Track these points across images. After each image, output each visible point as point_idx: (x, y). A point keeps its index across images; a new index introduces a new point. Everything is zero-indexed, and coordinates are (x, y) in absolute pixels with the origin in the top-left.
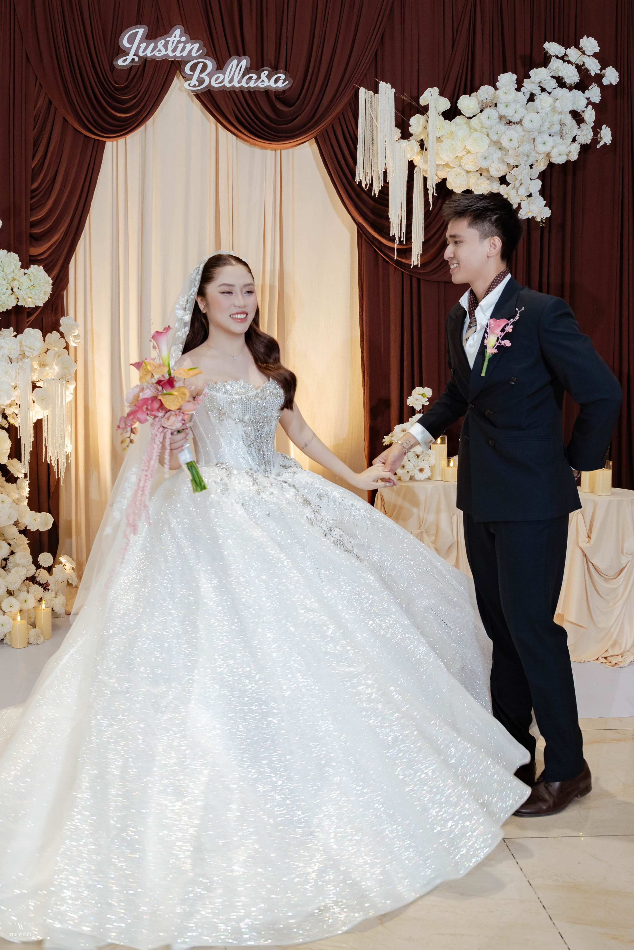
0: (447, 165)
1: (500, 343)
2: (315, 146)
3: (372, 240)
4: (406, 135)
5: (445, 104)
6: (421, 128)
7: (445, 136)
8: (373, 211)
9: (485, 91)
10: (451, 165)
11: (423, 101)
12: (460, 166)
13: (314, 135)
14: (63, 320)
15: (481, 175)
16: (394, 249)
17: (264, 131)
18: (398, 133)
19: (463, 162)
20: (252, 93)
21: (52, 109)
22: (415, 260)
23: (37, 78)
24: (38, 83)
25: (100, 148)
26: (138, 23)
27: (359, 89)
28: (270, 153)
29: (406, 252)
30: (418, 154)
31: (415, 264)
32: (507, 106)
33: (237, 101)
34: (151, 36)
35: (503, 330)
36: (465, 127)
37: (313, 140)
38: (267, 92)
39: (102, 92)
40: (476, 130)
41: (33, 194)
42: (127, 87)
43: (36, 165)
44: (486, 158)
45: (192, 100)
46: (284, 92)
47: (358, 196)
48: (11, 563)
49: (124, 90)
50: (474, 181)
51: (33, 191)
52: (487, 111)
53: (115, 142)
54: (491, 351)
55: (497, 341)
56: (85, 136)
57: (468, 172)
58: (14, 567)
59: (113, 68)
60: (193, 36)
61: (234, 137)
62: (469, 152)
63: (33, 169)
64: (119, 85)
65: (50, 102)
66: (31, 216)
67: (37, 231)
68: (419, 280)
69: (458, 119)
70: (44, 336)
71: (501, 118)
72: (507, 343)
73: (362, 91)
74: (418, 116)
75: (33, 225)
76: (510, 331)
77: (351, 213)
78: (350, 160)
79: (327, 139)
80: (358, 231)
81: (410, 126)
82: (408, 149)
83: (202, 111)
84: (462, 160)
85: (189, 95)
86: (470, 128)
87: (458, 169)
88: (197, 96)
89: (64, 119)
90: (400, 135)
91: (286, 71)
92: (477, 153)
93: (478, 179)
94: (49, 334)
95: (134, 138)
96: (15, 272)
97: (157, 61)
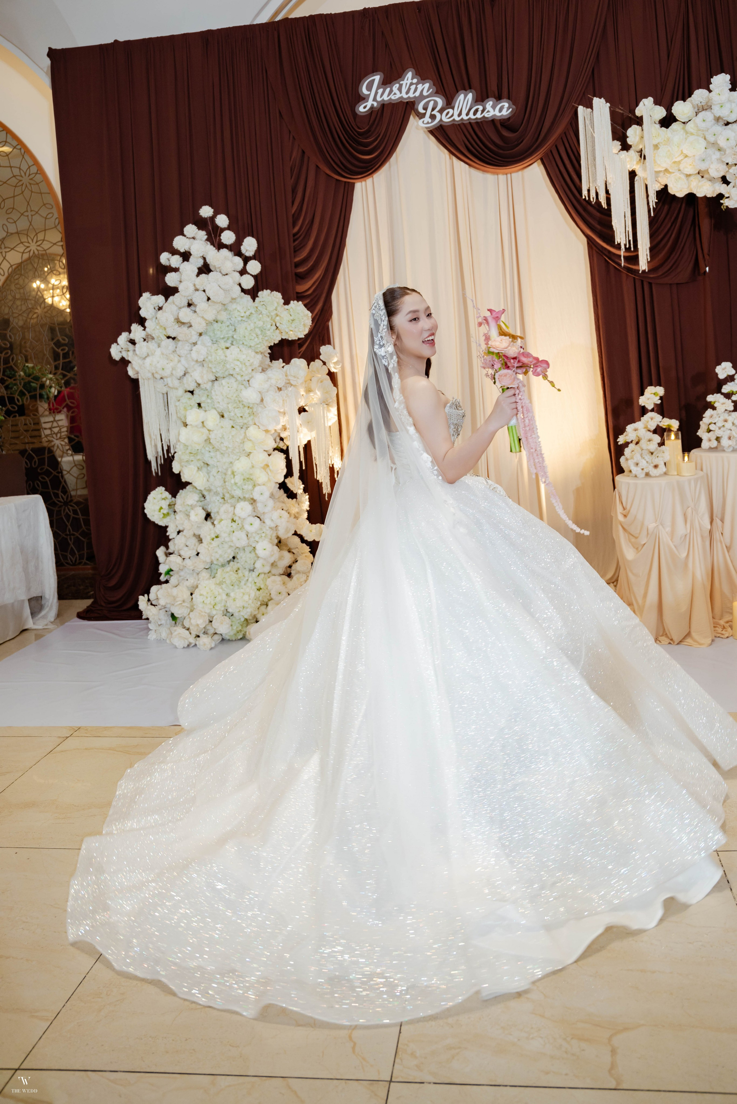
0: (666, 170)
2: (542, 167)
3: (601, 249)
4: (626, 147)
5: (661, 112)
6: (638, 138)
7: (661, 143)
8: (600, 223)
9: (699, 95)
10: (670, 170)
11: (638, 112)
12: (679, 170)
13: (539, 156)
14: (324, 350)
15: (702, 177)
16: (620, 256)
17: (494, 158)
18: (617, 144)
19: (682, 167)
20: (480, 124)
21: (306, 159)
22: (643, 265)
23: (290, 132)
24: (291, 136)
25: (349, 190)
26: (374, 71)
27: (578, 107)
28: (502, 178)
29: (634, 259)
30: (637, 163)
31: (643, 268)
32: (722, 106)
33: (466, 133)
34: (386, 82)
36: (682, 132)
37: (539, 161)
38: (493, 121)
39: (347, 138)
40: (692, 134)
41: (296, 237)
42: (368, 131)
43: (295, 211)
44: (704, 160)
45: (429, 137)
46: (509, 119)
47: (585, 210)
48: (293, 570)
49: (365, 134)
50: (695, 184)
51: (295, 235)
52: (701, 115)
53: (364, 183)
56: (337, 180)
57: (688, 176)
58: (296, 573)
59: (355, 115)
60: (422, 77)
61: (467, 166)
62: (686, 156)
63: (293, 215)
64: (361, 129)
65: (303, 152)
66: (295, 257)
67: (301, 270)
68: (650, 284)
69: (674, 126)
70: (308, 365)
71: (718, 119)
73: (581, 109)
74: (634, 127)
75: (298, 264)
77: (580, 226)
78: (575, 177)
79: (553, 160)
80: (588, 243)
81: (628, 137)
82: (628, 160)
83: (438, 147)
84: (681, 165)
85: (424, 131)
86: (687, 133)
87: (678, 174)
88: (431, 132)
89: (317, 166)
90: (620, 147)
91: (509, 99)
92: (694, 156)
93: (699, 181)
94: (312, 363)
95: (380, 177)
96: (279, 308)
97: (394, 104)
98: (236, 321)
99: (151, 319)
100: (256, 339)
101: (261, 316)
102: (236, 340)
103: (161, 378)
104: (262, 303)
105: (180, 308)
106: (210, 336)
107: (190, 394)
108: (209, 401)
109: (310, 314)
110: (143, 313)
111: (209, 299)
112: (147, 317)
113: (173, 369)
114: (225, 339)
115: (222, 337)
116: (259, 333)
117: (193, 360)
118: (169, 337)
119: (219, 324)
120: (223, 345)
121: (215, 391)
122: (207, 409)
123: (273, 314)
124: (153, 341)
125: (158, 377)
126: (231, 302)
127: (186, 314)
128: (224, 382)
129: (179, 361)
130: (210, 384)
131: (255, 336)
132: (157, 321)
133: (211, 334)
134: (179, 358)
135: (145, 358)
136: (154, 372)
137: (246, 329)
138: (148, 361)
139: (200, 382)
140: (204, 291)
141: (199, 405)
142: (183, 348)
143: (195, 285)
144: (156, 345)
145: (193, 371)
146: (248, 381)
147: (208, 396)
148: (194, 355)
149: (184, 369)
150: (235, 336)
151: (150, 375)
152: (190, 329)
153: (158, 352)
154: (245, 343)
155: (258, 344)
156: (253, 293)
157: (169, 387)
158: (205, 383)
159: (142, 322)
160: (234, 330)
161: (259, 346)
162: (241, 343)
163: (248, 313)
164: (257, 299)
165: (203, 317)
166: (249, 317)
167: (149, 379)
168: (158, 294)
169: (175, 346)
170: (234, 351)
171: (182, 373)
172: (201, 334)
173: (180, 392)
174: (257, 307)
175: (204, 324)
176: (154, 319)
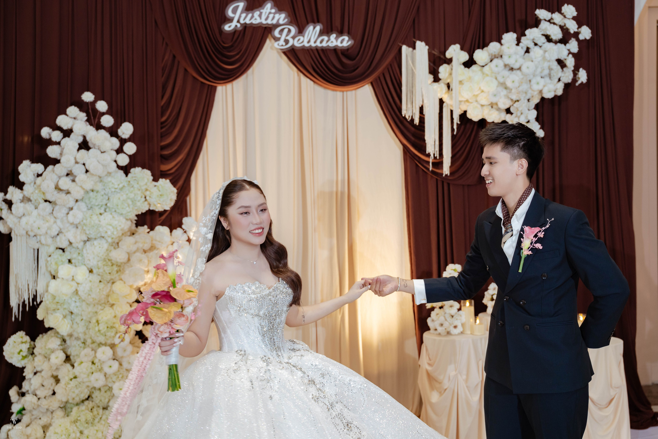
0: (467, 101)
1: (533, 246)
2: (371, 89)
3: (414, 156)
4: (436, 80)
5: (465, 56)
6: (447, 74)
7: (465, 80)
8: (414, 135)
9: (494, 46)
10: (470, 101)
11: (448, 55)
12: (477, 101)
13: (371, 81)
14: (185, 220)
15: (492, 107)
16: (429, 162)
17: (334, 79)
19: (479, 99)
20: (324, 51)
21: (176, 62)
22: (446, 170)
23: (164, 39)
24: (165, 42)
25: (212, 92)
27: (402, 46)
28: (339, 94)
29: (439, 165)
30: (446, 93)
31: (446, 173)
32: (510, 57)
33: (313, 56)
34: (249, 9)
35: (536, 236)
36: (480, 73)
37: (370, 84)
38: (335, 50)
39: (214, 50)
40: (487, 75)
42: (232, 46)
43: (165, 104)
44: (495, 95)
45: (281, 56)
46: (348, 49)
47: (403, 125)
49: (229, 49)
50: (487, 112)
51: (162, 123)
52: (495, 61)
53: (224, 87)
54: (526, 252)
55: (531, 244)
56: (202, 83)
57: (482, 106)
59: (221, 32)
60: (279, 8)
61: (312, 83)
62: (483, 91)
63: (162, 107)
64: (226, 44)
65: (174, 57)
66: (161, 141)
67: (166, 152)
68: (449, 184)
69: (474, 67)
70: (171, 232)
71: (505, 65)
72: (539, 246)
73: (404, 48)
74: (445, 66)
75: (163, 148)
76: (542, 236)
77: (399, 137)
78: (397, 99)
79: (380, 84)
80: (404, 150)
81: (440, 73)
82: (439, 90)
83: (288, 64)
84: (478, 97)
85: (278, 52)
86: (483, 74)
87: (475, 104)
88: (285, 53)
89: (186, 70)
90: (432, 79)
91: (349, 34)
92: (489, 92)
93: (490, 110)
94: (174, 231)
95: (239, 84)
96: (148, 184)
97: (254, 27)
98: (110, 192)
99: (30, 184)
100: (128, 208)
101: (132, 189)
102: (109, 208)
103: (35, 236)
104: (134, 178)
105: (60, 177)
106: (86, 203)
107: (61, 251)
108: (80, 258)
109: (175, 190)
110: (22, 178)
111: (87, 171)
112: (25, 182)
113: (48, 229)
114: (99, 206)
115: (97, 204)
116: (130, 203)
117: (68, 222)
118: (46, 201)
119: (95, 193)
120: (98, 211)
121: (86, 250)
122: (77, 264)
123: (144, 188)
124: (30, 203)
125: (32, 234)
126: (106, 175)
127: (65, 183)
128: (96, 242)
129: (55, 222)
130: (82, 243)
131: (126, 205)
132: (35, 186)
133: (87, 201)
134: (55, 219)
135: (20, 218)
136: (30, 230)
137: (119, 199)
138: (24, 220)
139: (72, 241)
140: (84, 164)
141: (70, 261)
142: (60, 212)
143: (75, 158)
144: (33, 207)
145: (67, 232)
146: (118, 243)
147: (79, 253)
148: (71, 218)
149: (59, 230)
150: (108, 205)
151: (24, 233)
152: (68, 195)
153: (35, 212)
154: (117, 211)
155: (128, 212)
156: (126, 170)
157: (41, 244)
158: (77, 242)
159: (20, 185)
160: (107, 198)
161: (129, 214)
162: (113, 210)
163: (121, 186)
164: (130, 175)
165: (81, 187)
166: (121, 189)
167: (22, 235)
168: (37, 163)
169: (52, 209)
170: (107, 217)
171: (56, 233)
172: (77, 201)
173: (52, 249)
174: (129, 182)
175: (82, 192)
176: (32, 184)
